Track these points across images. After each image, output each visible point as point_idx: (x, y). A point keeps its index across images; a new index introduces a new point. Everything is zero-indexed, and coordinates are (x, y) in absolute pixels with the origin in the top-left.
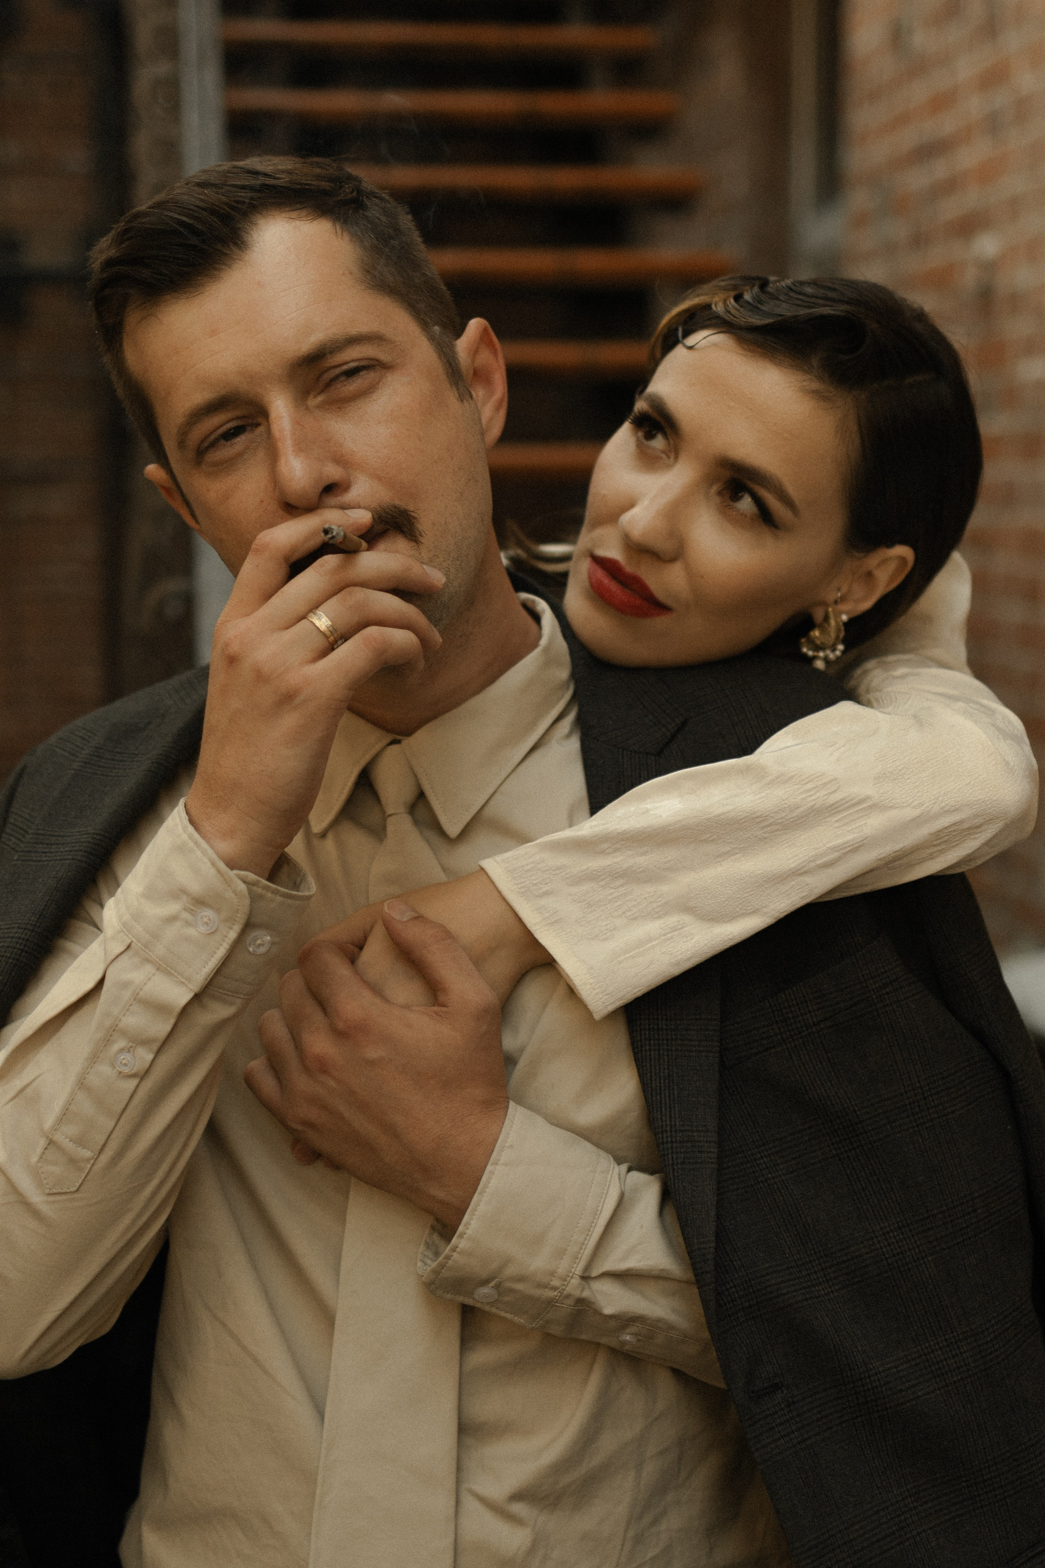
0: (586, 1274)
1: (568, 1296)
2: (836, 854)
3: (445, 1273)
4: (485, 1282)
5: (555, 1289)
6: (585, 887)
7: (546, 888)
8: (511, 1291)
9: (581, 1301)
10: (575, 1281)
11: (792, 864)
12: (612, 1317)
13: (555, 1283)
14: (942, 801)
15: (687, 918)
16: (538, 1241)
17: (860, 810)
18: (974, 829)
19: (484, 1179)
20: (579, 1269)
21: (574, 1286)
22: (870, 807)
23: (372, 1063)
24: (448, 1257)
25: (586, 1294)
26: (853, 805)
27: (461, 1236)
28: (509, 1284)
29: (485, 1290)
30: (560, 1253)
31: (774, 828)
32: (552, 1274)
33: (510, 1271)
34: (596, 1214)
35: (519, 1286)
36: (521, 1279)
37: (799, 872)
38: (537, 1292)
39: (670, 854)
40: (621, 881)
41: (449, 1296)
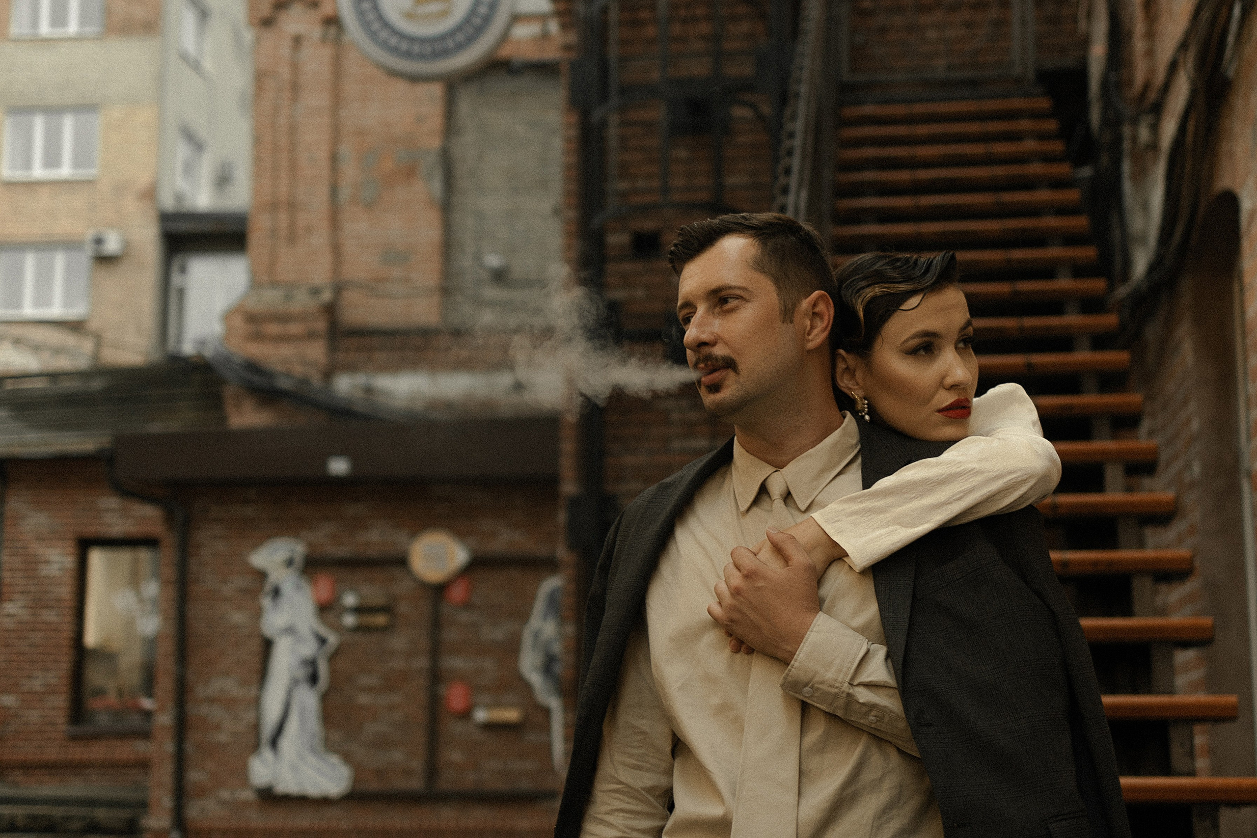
0: (851, 682)
1: (843, 692)
2: (962, 494)
3: (790, 679)
4: (806, 685)
5: (837, 688)
6: (854, 518)
7: (836, 519)
8: (818, 689)
9: (849, 695)
10: (846, 685)
11: (943, 500)
12: (863, 704)
13: (837, 685)
14: (1007, 469)
15: (898, 527)
16: (830, 665)
17: (972, 474)
18: (1024, 481)
19: (807, 636)
20: (848, 679)
21: (846, 687)
22: (974, 473)
23: (759, 589)
24: (790, 670)
25: (851, 691)
26: (968, 472)
27: (796, 660)
28: (817, 685)
29: (807, 689)
30: (839, 671)
31: (933, 484)
32: (836, 680)
33: (817, 679)
34: (856, 655)
35: (821, 686)
36: (822, 683)
37: (946, 503)
38: (830, 689)
39: (889, 500)
40: (869, 514)
41: (791, 693)
